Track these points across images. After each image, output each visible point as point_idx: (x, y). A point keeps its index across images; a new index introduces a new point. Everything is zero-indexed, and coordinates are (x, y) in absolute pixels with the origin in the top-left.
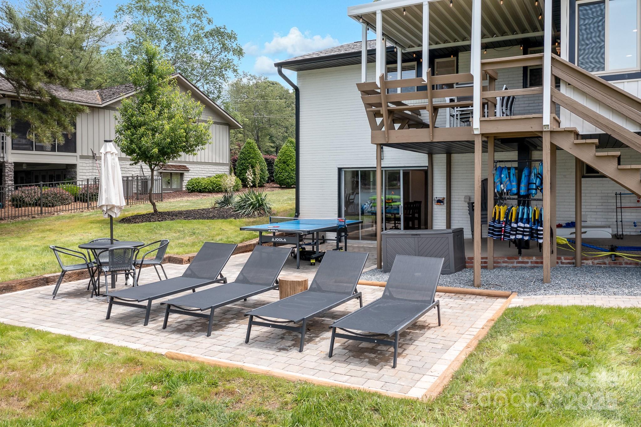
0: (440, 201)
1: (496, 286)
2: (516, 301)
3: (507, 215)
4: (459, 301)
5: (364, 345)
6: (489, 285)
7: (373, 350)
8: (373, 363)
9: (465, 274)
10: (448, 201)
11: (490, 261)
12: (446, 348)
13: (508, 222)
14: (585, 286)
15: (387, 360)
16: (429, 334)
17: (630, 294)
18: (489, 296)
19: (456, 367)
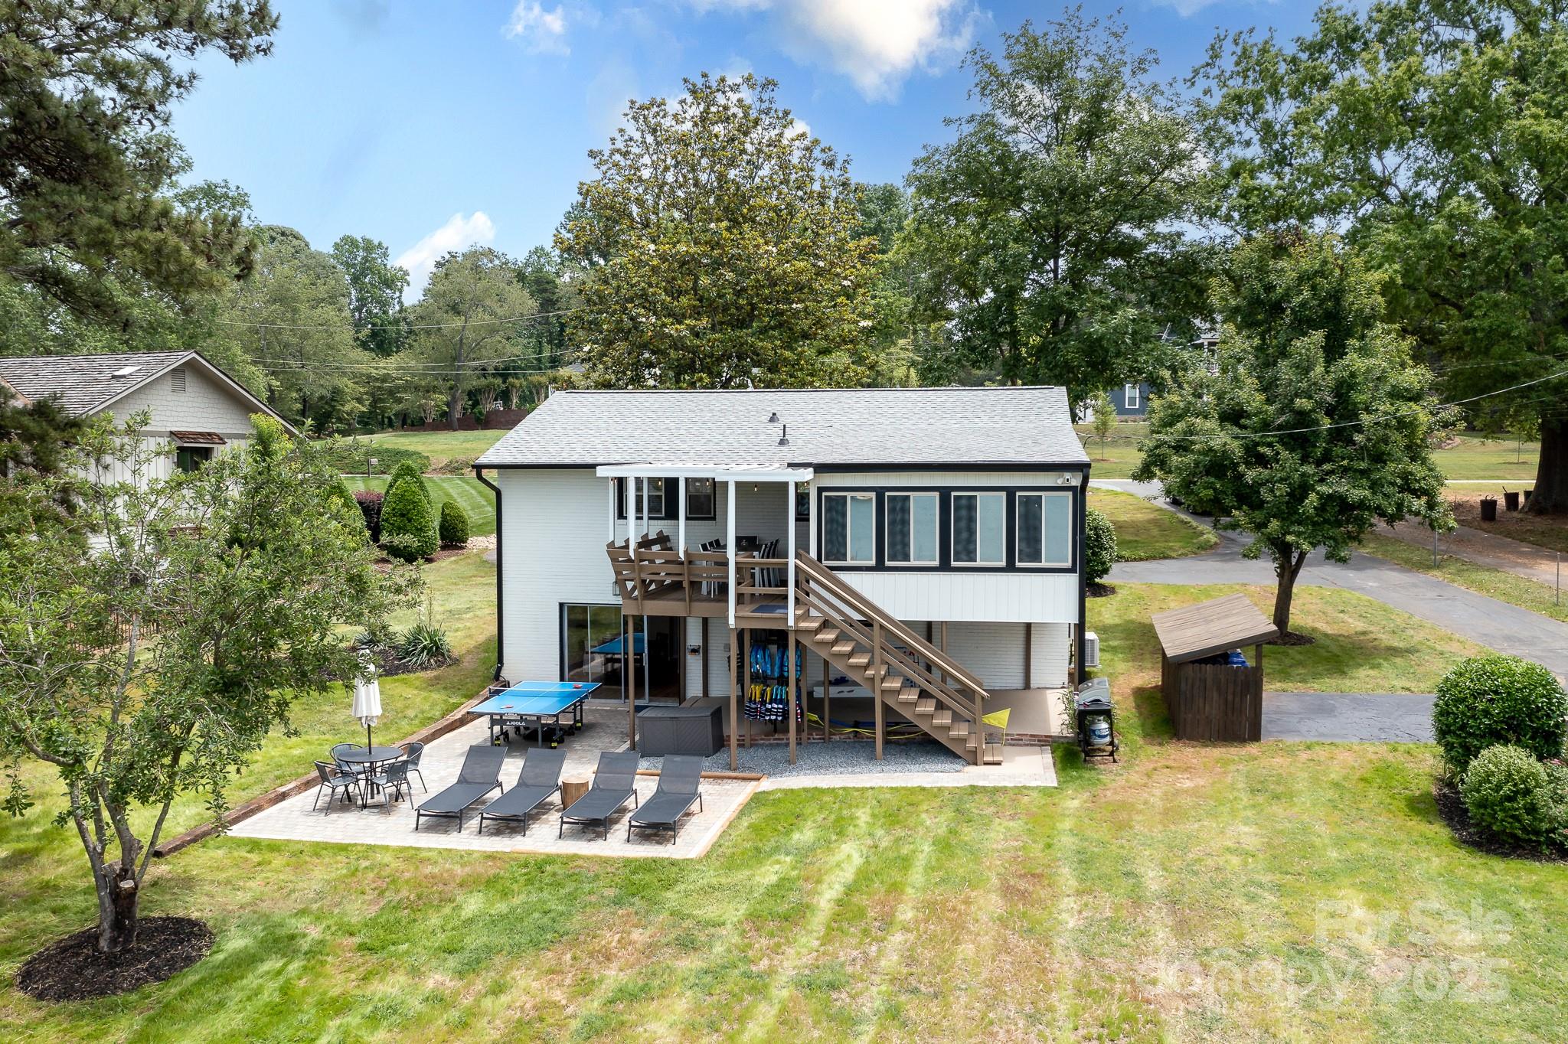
0: (694, 651)
1: (751, 769)
2: (767, 784)
3: (762, 695)
4: (717, 787)
5: (649, 831)
6: (744, 768)
7: (656, 835)
8: (659, 843)
9: (722, 757)
10: (704, 650)
11: (747, 742)
12: (707, 829)
13: (763, 703)
14: (821, 767)
15: (668, 841)
16: (694, 819)
17: (853, 772)
18: (744, 779)
19: (715, 839)
